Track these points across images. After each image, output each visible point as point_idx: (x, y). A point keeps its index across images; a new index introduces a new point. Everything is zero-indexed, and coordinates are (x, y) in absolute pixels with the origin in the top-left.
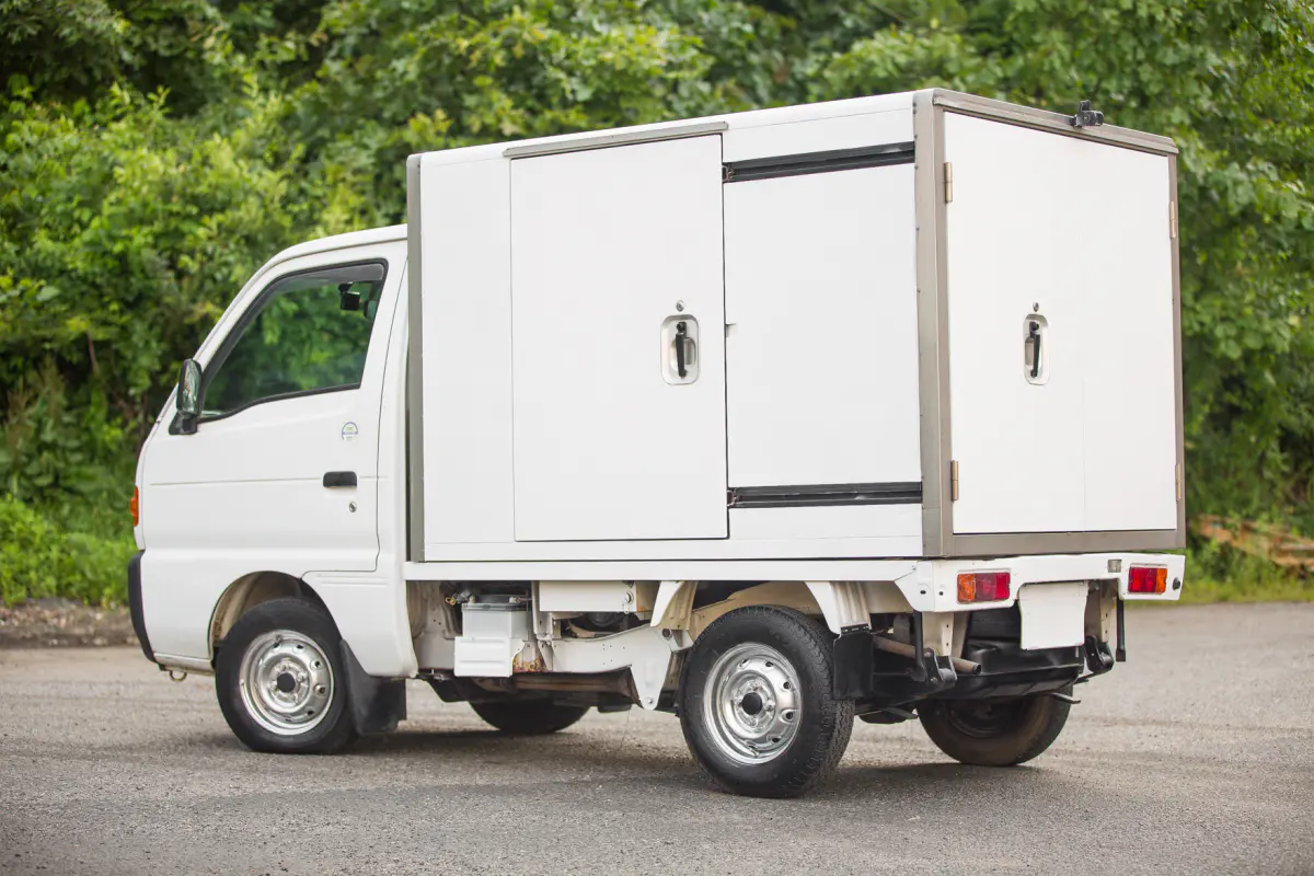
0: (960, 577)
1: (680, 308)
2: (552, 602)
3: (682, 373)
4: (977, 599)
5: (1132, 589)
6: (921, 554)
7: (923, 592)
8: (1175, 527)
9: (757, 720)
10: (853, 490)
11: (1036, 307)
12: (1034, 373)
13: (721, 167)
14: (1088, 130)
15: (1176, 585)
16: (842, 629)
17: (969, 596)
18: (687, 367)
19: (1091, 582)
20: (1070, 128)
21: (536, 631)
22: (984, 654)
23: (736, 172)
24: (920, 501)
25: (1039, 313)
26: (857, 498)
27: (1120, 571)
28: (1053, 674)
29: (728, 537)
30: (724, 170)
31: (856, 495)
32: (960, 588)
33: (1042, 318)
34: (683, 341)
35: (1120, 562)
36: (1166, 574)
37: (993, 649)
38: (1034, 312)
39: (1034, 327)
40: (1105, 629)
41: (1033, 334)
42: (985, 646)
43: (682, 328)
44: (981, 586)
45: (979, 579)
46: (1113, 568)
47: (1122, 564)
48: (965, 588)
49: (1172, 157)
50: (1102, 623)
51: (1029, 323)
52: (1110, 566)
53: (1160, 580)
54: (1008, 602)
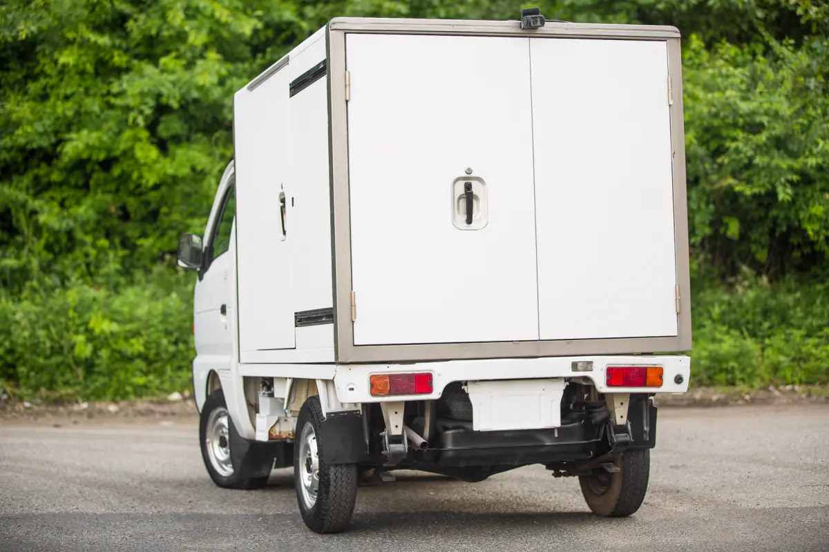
0: (371, 377)
1: (283, 187)
3: (284, 231)
4: (390, 393)
5: (609, 384)
6: (333, 361)
7: (352, 389)
8: (675, 334)
10: (318, 314)
11: (469, 171)
12: (469, 221)
15: (679, 380)
16: (327, 414)
17: (381, 391)
19: (565, 379)
22: (453, 433)
24: (332, 322)
25: (472, 175)
26: (324, 319)
27: (591, 370)
28: (543, 450)
29: (295, 348)
30: (290, 87)
31: (322, 317)
32: (372, 385)
33: (479, 179)
34: (283, 209)
35: (590, 363)
36: (659, 372)
37: (461, 430)
38: (466, 175)
39: (468, 187)
40: (621, 415)
41: (466, 193)
42: (454, 428)
43: (283, 201)
44: (396, 384)
45: (393, 378)
46: (579, 367)
47: (594, 365)
48: (376, 385)
49: (674, 41)
50: (616, 410)
51: (461, 185)
52: (575, 366)
53: (651, 376)
54: (436, 394)
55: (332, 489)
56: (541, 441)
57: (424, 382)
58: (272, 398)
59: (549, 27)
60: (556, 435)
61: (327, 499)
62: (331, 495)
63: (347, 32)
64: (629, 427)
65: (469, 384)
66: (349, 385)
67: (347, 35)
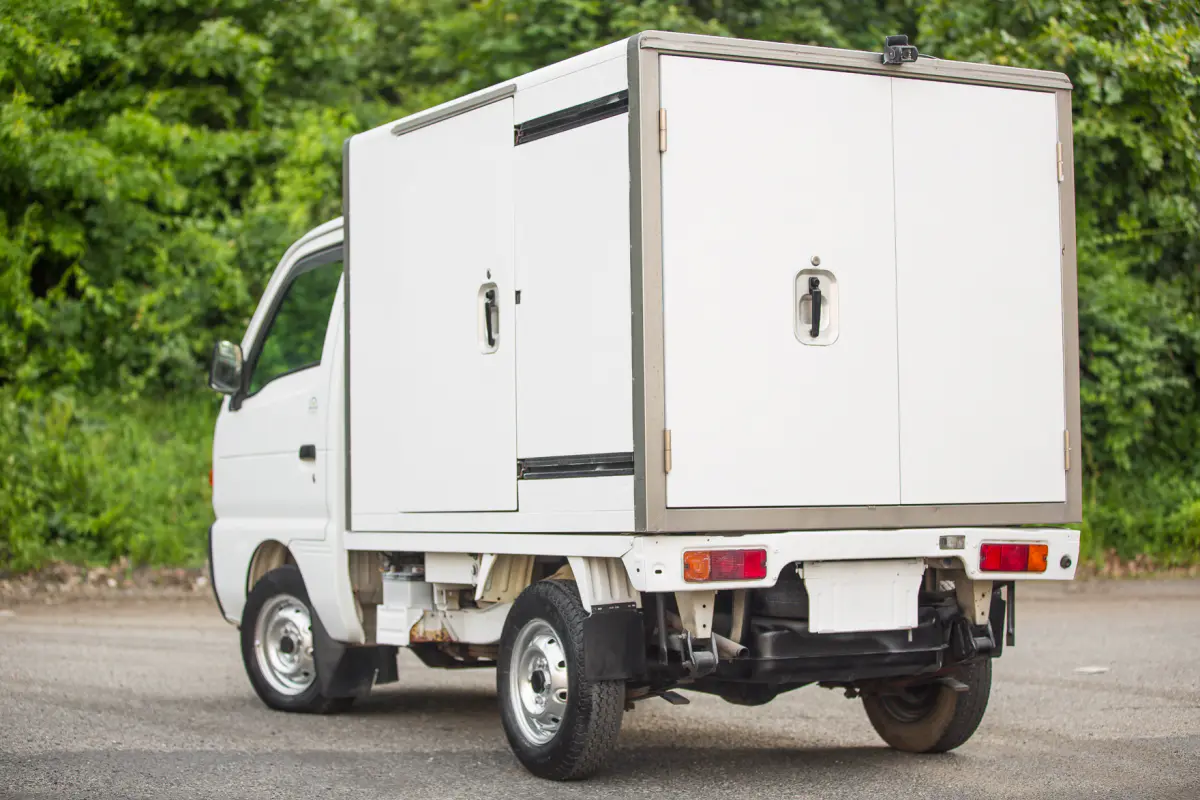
0: (687, 554)
1: (489, 276)
2: (435, 573)
3: (491, 342)
4: (711, 578)
5: (984, 567)
6: (633, 530)
7: (659, 572)
9: (544, 699)
10: (590, 461)
11: (816, 262)
12: (815, 333)
13: (513, 130)
14: (908, 67)
15: (1065, 563)
16: (593, 607)
17: (699, 575)
18: (494, 336)
19: (926, 560)
20: (879, 66)
21: (436, 602)
22: (774, 636)
23: (528, 132)
24: (632, 473)
25: (820, 267)
26: (598, 469)
27: (963, 548)
28: (887, 660)
29: (517, 510)
30: (516, 133)
31: (595, 466)
32: (687, 567)
33: (827, 273)
34: (491, 309)
35: (962, 538)
36: (1043, 550)
37: (786, 631)
38: (812, 267)
39: (814, 283)
40: (981, 611)
41: (810, 290)
42: (776, 628)
43: (491, 296)
44: (719, 564)
45: (715, 556)
46: (949, 544)
47: (966, 540)
48: (692, 566)
49: (1064, 93)
50: (976, 604)
51: (805, 279)
52: (943, 542)
53: (1034, 557)
54: (769, 581)
55: (594, 716)
56: (885, 648)
57: (754, 562)
58: (418, 584)
59: (924, 64)
60: (910, 639)
61: (586, 729)
62: (592, 725)
63: (662, 52)
64: (990, 628)
65: (805, 566)
66: (658, 564)
67: (662, 57)
